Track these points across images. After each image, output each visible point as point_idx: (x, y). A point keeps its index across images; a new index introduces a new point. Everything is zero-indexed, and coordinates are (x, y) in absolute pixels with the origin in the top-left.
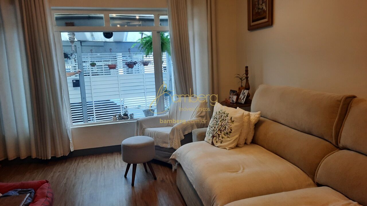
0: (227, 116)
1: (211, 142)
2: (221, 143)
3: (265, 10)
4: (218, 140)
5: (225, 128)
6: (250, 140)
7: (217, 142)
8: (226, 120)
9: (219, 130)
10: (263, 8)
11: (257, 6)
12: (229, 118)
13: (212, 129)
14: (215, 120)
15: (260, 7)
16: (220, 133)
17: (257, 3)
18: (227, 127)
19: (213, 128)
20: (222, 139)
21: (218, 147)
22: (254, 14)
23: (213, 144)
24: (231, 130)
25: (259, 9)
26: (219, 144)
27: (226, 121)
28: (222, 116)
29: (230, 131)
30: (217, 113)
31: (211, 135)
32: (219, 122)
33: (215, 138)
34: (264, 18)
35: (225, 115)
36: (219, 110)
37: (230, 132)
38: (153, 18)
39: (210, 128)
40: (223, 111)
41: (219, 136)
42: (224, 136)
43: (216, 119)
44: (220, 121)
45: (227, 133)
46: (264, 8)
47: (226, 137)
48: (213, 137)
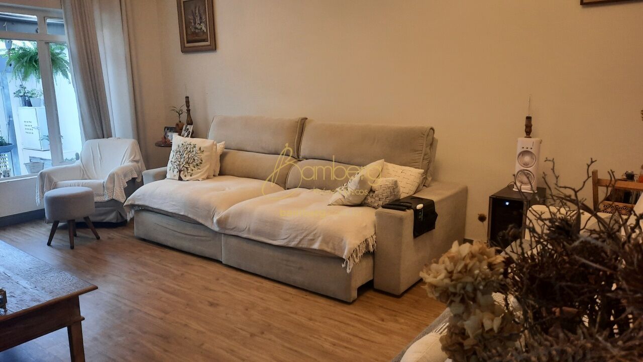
0: (195, 147)
1: (177, 178)
2: (191, 176)
3: (205, 31)
4: (186, 173)
5: (194, 159)
6: (218, 172)
7: (185, 176)
8: (193, 151)
9: (187, 163)
10: (201, 28)
11: (193, 24)
12: (197, 148)
13: (176, 164)
14: (178, 153)
15: (198, 26)
16: (188, 166)
17: (192, 21)
18: (196, 158)
19: (178, 162)
20: (191, 172)
21: (188, 181)
22: (189, 33)
23: (180, 179)
24: (202, 160)
25: (196, 28)
26: (188, 178)
27: (194, 153)
28: (187, 148)
29: (200, 161)
30: (180, 146)
31: (177, 170)
32: (184, 155)
33: (182, 172)
34: (204, 40)
35: (192, 146)
36: (182, 142)
37: (201, 163)
38: (36, 20)
39: (173, 163)
40: (189, 143)
41: (188, 170)
42: (193, 168)
43: (180, 152)
44: (186, 154)
45: (197, 165)
46: (204, 28)
47: (196, 169)
48: (180, 171)
